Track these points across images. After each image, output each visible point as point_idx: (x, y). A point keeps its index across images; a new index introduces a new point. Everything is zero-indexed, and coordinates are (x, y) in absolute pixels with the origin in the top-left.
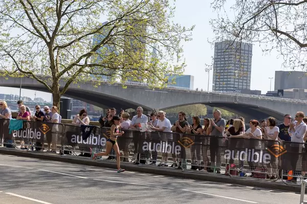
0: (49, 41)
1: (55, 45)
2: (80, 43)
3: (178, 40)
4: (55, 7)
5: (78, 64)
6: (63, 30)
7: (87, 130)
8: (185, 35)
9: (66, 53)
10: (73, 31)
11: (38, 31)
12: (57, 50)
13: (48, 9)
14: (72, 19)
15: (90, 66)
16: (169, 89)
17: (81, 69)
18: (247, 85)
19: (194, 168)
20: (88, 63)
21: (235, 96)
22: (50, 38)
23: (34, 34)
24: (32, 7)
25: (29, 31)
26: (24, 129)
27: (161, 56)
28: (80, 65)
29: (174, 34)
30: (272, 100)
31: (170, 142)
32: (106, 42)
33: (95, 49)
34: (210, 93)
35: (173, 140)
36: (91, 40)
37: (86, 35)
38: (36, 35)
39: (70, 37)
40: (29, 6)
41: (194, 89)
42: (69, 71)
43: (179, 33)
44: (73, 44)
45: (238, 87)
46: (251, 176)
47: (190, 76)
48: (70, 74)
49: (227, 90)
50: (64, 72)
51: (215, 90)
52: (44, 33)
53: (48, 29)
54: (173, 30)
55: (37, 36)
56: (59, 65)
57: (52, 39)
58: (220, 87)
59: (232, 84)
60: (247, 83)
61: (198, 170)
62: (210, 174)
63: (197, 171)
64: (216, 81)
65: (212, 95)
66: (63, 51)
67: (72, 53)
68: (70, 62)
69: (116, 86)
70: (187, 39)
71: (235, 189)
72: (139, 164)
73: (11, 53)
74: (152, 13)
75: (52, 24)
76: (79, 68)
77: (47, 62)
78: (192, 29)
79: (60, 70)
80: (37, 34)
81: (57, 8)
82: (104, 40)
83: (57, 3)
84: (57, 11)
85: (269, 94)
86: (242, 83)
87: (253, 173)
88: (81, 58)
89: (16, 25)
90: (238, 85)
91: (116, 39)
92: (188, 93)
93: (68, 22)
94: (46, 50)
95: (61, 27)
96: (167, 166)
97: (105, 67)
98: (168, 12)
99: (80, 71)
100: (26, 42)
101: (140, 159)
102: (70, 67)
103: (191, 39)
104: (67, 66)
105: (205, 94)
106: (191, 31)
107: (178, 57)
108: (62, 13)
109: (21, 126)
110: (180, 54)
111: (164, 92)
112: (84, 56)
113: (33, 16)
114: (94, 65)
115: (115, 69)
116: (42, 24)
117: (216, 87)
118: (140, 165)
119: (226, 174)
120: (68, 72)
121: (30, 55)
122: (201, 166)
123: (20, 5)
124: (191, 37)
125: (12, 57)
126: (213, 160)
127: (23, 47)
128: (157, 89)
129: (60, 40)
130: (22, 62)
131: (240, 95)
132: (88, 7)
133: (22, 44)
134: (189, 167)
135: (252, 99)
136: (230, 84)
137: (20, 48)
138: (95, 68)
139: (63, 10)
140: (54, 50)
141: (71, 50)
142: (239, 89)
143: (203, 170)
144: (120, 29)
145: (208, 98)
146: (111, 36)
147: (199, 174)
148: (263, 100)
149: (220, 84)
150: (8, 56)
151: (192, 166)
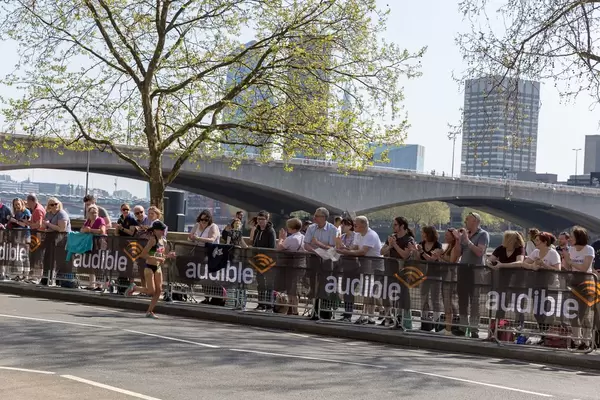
0: (142, 79)
1: (153, 88)
2: (202, 84)
3: (394, 75)
4: (154, 13)
5: (199, 123)
6: (169, 59)
7: (217, 252)
8: (407, 65)
9: (176, 103)
10: (189, 60)
11: (121, 61)
12: (157, 97)
13: (139, 18)
14: (187, 36)
15: (222, 127)
16: (376, 173)
17: (204, 134)
18: (529, 165)
19: (425, 327)
20: (219, 122)
21: (506, 186)
22: (144, 73)
23: (113, 66)
24: (110, 13)
25: (104, 60)
26: (95, 251)
27: (361, 107)
28: (202, 127)
29: (386, 63)
30: (579, 192)
31: (379, 277)
32: (253, 82)
33: (231, 95)
34: (458, 180)
35: (386, 273)
36: (224, 77)
37: (214, 68)
38: (116, 68)
39: (182, 71)
40: (102, 13)
41: (427, 172)
42: (181, 138)
43: (396, 61)
44: (189, 85)
45: (512, 168)
46: (539, 343)
47: (417, 146)
48: (184, 143)
49: (489, 174)
50: (171, 139)
51: (467, 173)
52: (132, 63)
53: (141, 57)
54: (384, 56)
55: (120, 69)
56: (161, 127)
57: (148, 75)
58: (475, 168)
59: (500, 162)
60: (529, 159)
61: (434, 330)
62: (459, 339)
63: (433, 333)
64: (468, 157)
65: (460, 183)
66: (170, 99)
67: (186, 102)
68: (182, 121)
69: (273, 168)
70: (412, 73)
71: (509, 368)
72: (317, 319)
73: (70, 104)
74: (341, 22)
75: (147, 46)
76: (200, 131)
77: (138, 121)
78: (420, 55)
79: (164, 137)
80: (119, 66)
81: (157, 16)
82: (249, 77)
83: (158, 6)
84: (157, 21)
85: (574, 181)
86: (521, 159)
87: (543, 337)
88: (204, 112)
89: (79, 50)
90: (512, 163)
91: (271, 74)
92: (413, 181)
93: (178, 42)
94: (138, 96)
95: (165, 52)
96: (374, 323)
97: (251, 130)
98: (375, 22)
99: (203, 137)
100: (98, 81)
101: (320, 310)
102: (183, 131)
103: (420, 74)
104: (177, 128)
105: (446, 182)
106: (419, 59)
107: (395, 110)
108: (167, 25)
109: (89, 245)
110: (398, 105)
111: (366, 178)
112: (211, 108)
113: (110, 32)
114: (230, 126)
115: (270, 133)
116: (128, 46)
117: (468, 168)
118: (321, 321)
119: (490, 339)
120: (179, 141)
121: (106, 106)
122: (440, 323)
123: (87, 10)
124: (419, 70)
125: (71, 112)
126: (463, 311)
127: (93, 91)
128: (352, 172)
129: (163, 77)
130: (91, 121)
131: (514, 183)
132: (218, 12)
133: (91, 87)
134: (416, 325)
135: (539, 191)
136: (495, 162)
137: (85, 94)
138: (231, 132)
139: (169, 19)
140: (152, 96)
141: (185, 97)
142: (514, 172)
143: (444, 331)
144: (279, 56)
145: (453, 189)
146: (263, 68)
147: (437, 340)
148: (561, 194)
149: (476, 162)
150: (63, 109)
151: (423, 324)
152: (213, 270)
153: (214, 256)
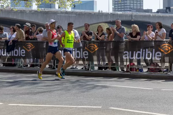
16: (77, 13)
18: (140, 6)
21: (132, 15)
30: (161, 16)
34: (111, 14)
41: (97, 11)
45: (133, 8)
47: (94, 1)
49: (124, 11)
51: (115, 11)
58: (118, 9)
59: (128, 6)
60: (140, 4)
61: (104, 70)
62: (115, 72)
63: (104, 71)
64: (115, 4)
69: (33, 13)
72: (55, 68)
85: (158, 11)
86: (137, 3)
87: (149, 69)
90: (133, 6)
92: (93, 15)
105: (107, 15)
111: (73, 15)
117: (115, 9)
119: (127, 71)
126: (117, 61)
128: (67, 13)
131: (135, 13)
134: (96, 68)
135: (145, 16)
136: (126, 6)
142: (134, 9)
143: (108, 69)
147: (105, 73)
148: (154, 17)
149: (118, 6)
151: (99, 67)
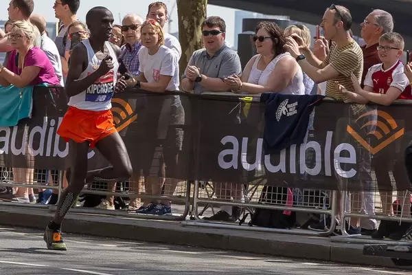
7: (286, 110)
26: (36, 120)
152: (273, 149)
153: (278, 117)
